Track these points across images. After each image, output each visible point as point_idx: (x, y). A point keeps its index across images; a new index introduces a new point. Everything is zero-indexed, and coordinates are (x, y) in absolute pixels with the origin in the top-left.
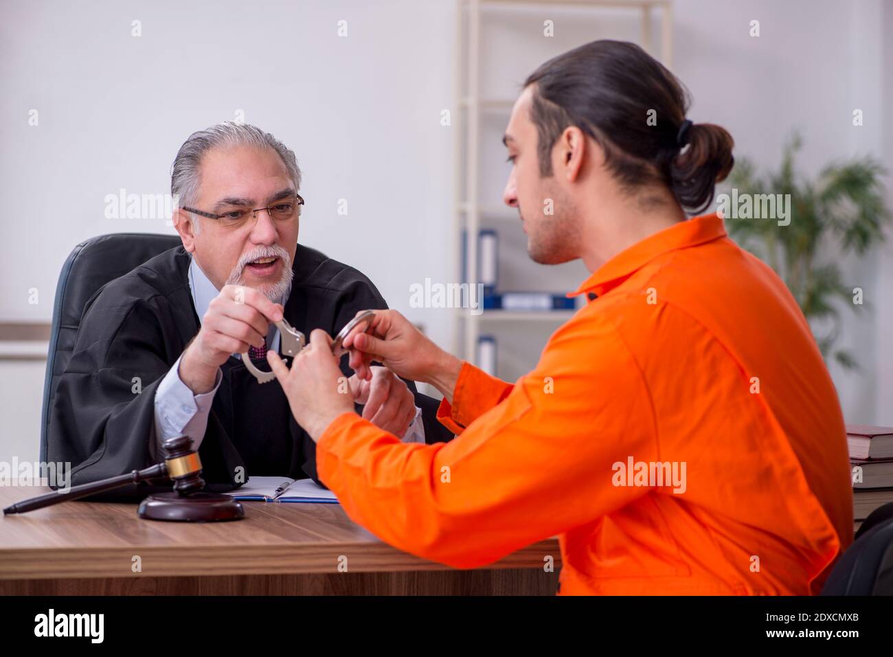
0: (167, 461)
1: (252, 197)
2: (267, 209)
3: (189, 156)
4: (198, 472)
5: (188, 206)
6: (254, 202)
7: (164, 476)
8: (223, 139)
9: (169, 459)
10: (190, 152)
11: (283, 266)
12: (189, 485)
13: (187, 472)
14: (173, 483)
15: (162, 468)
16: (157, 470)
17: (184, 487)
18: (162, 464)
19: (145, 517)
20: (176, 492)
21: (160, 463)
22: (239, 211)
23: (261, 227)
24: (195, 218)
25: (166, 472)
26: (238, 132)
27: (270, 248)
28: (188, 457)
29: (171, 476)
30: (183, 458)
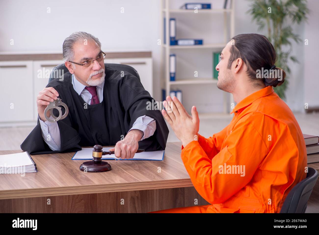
6: (92, 58)
23: (95, 65)
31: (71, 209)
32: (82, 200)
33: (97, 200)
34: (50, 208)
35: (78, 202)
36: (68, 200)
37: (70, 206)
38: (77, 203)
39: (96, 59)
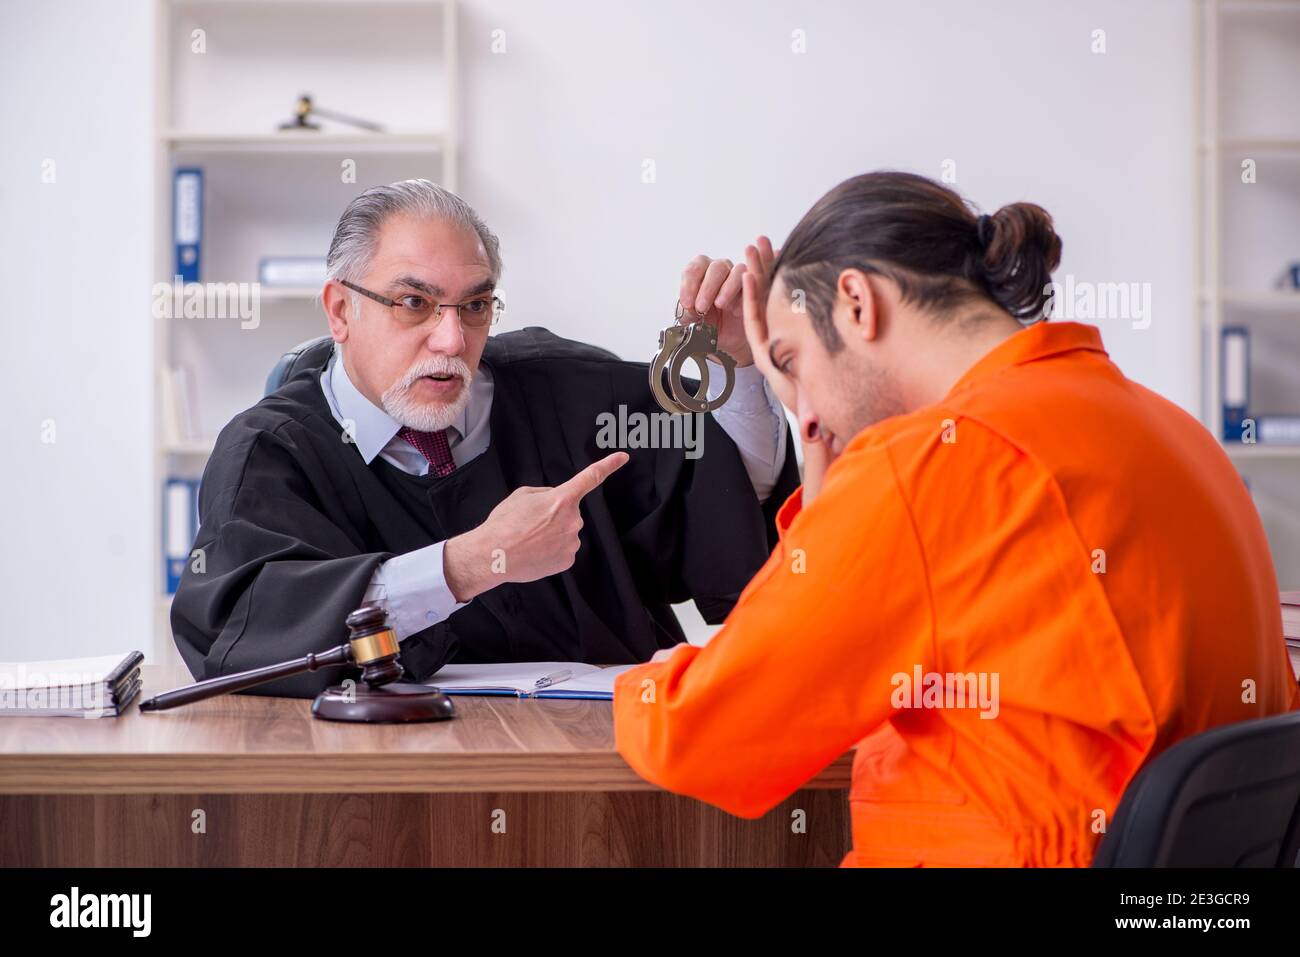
0: (352, 642)
1: (442, 286)
2: (458, 306)
3: (366, 216)
4: (395, 654)
5: (351, 281)
6: (443, 293)
7: (348, 662)
8: (415, 202)
9: (355, 639)
10: (367, 210)
11: (463, 386)
12: (381, 673)
13: (377, 656)
14: (361, 671)
15: (346, 651)
16: (339, 653)
17: (374, 675)
18: (347, 645)
19: (319, 716)
20: (365, 683)
21: (343, 644)
22: (420, 301)
23: (445, 330)
24: (355, 297)
25: (351, 656)
26: (436, 197)
27: (453, 361)
28: (380, 636)
29: (358, 662)
30: (372, 637)
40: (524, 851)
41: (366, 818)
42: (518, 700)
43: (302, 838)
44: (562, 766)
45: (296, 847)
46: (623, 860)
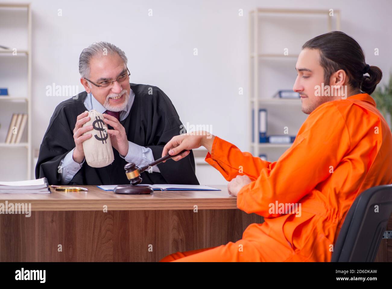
1: (111, 77)
6: (112, 79)
10: (85, 59)
31: (96, 250)
32: (110, 240)
33: (129, 241)
34: (69, 248)
35: (106, 243)
36: (93, 239)
37: (95, 246)
38: (104, 244)
39: (117, 80)
40: (155, 234)
41: (111, 225)
42: (161, 191)
43: (94, 230)
44: (188, 203)
45: (92, 233)
46: (183, 236)
